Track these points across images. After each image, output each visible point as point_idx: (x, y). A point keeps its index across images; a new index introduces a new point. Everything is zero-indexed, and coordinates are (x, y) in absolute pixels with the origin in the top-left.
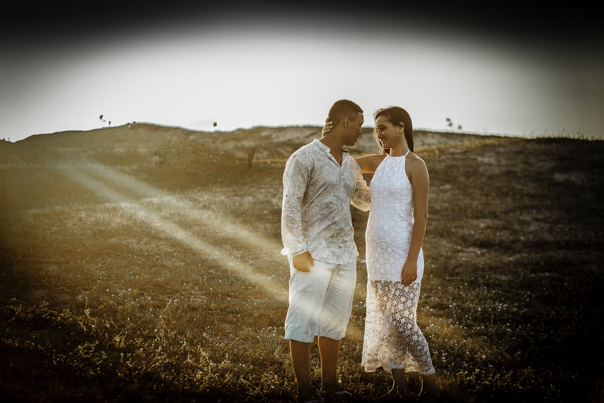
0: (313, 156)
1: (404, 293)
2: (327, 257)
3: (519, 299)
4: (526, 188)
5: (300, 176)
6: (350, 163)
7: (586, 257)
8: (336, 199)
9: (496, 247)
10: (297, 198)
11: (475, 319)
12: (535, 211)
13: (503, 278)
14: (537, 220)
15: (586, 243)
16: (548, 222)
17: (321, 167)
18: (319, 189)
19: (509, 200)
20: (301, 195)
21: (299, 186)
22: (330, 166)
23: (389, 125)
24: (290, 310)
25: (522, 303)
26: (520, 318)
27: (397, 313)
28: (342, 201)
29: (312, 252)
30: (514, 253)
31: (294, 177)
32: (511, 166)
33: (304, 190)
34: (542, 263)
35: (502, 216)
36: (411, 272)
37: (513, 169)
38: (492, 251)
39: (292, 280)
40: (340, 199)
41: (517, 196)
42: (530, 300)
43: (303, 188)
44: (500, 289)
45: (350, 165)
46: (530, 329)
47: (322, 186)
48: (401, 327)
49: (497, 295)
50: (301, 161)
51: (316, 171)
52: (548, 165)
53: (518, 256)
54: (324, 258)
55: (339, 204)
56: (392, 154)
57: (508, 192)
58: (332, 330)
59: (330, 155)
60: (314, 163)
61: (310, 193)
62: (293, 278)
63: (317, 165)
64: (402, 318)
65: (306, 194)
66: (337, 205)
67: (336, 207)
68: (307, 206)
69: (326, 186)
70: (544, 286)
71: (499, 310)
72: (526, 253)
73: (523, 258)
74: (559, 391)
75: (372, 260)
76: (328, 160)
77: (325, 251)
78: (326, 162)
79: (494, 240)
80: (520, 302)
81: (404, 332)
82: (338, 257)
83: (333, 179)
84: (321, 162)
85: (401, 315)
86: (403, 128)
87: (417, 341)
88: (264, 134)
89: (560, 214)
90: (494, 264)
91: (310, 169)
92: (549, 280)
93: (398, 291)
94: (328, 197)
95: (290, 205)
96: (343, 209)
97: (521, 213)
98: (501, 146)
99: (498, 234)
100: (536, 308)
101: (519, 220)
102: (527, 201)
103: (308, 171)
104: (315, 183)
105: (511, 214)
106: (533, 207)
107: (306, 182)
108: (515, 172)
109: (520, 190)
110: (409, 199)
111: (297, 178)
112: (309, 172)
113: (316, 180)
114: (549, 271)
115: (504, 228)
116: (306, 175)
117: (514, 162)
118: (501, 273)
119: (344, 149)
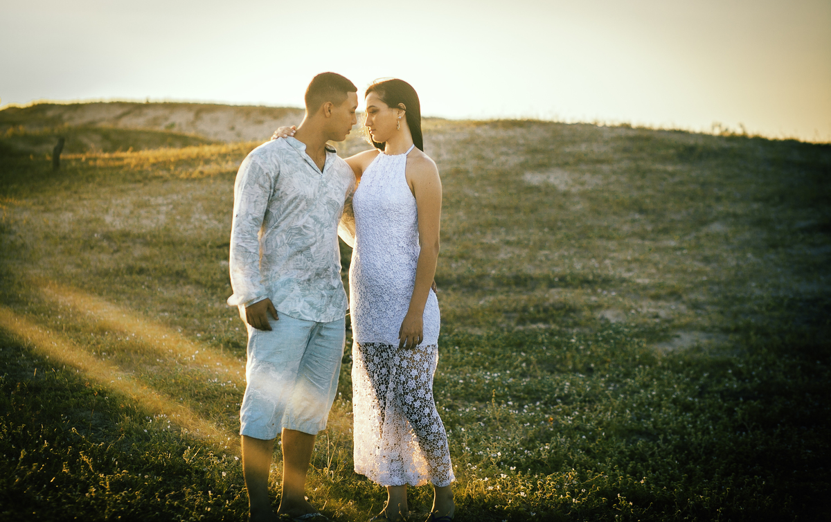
0: (277, 156)
1: (415, 363)
2: (302, 311)
3: (511, 365)
4: (484, 195)
5: (257, 186)
6: (337, 169)
7: (594, 298)
8: (313, 221)
9: (455, 286)
10: (254, 219)
11: (456, 396)
12: (503, 230)
13: (477, 332)
14: (508, 243)
15: (591, 277)
16: (526, 246)
17: (291, 174)
18: (287, 207)
19: (461, 213)
20: (260, 215)
21: (255, 202)
22: (306, 172)
23: (383, 107)
24: (248, 390)
25: (517, 370)
26: (522, 394)
27: (407, 394)
28: (322, 225)
29: (280, 303)
30: (484, 294)
31: (249, 188)
32: (458, 163)
33: (263, 207)
34: (532, 309)
35: (455, 238)
36: (413, 332)
37: (462, 167)
38: (450, 291)
39: (251, 346)
40: (319, 222)
41: (474, 208)
42: (528, 365)
43: (262, 204)
44: (479, 349)
45: (338, 172)
46: (542, 410)
47: (291, 202)
48: (415, 413)
49: (477, 359)
50: (259, 164)
51: (283, 179)
52: (514, 160)
53: (491, 299)
54: (298, 312)
55: (317, 230)
56: (388, 151)
57: (459, 202)
58: (308, 419)
59: (305, 156)
60: (279, 166)
61: (274, 211)
62: (252, 341)
63: (285, 169)
64: (415, 400)
65: (267, 213)
66: (314, 231)
67: (313, 234)
68: (269, 231)
69: (297, 200)
70: (543, 343)
71: (487, 382)
72: (502, 293)
73: (500, 302)
74: (631, 503)
75: (360, 312)
76: (303, 162)
77: (299, 301)
78: (299, 165)
79: (451, 275)
80: (512, 369)
81: (420, 421)
82: (319, 310)
83: (309, 191)
84: (290, 165)
85: (414, 397)
86: (404, 112)
87: (437, 433)
88: (50, 114)
89: (540, 234)
90: (458, 311)
91: (273, 175)
92: (547, 334)
93: (405, 361)
94: (300, 218)
95: (241, 229)
96: (323, 237)
97: (484, 234)
98: (438, 132)
99: (454, 265)
100: (540, 378)
101: (482, 244)
102: (490, 216)
103: (270, 178)
104: (282, 197)
105: (469, 236)
106: (498, 224)
107: (268, 195)
108: (467, 172)
109: (476, 198)
110: (412, 219)
111: (252, 188)
112: (272, 180)
113: (282, 192)
114: (545, 321)
115: (462, 257)
116: (267, 185)
117: (461, 155)
118: (474, 325)
119: (329, 148)
